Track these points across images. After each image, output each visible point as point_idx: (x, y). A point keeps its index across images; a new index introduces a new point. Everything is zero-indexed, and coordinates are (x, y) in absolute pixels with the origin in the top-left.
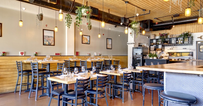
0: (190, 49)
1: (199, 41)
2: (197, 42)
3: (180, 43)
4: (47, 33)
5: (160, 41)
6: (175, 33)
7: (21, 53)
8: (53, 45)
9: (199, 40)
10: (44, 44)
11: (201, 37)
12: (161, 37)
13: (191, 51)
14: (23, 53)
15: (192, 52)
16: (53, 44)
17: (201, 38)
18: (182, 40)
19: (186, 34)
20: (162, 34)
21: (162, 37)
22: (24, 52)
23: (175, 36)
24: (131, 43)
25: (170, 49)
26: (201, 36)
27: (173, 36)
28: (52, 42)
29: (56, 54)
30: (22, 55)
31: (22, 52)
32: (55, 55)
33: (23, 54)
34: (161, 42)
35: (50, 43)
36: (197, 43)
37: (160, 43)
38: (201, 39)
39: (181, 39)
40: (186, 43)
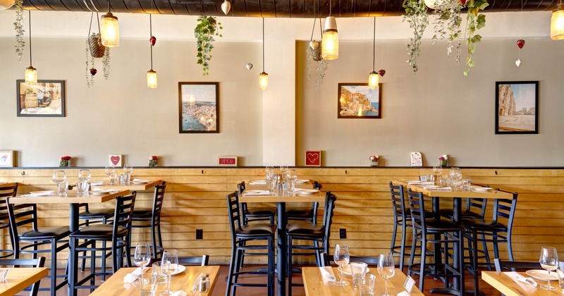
4: (190, 95)
7: (113, 158)
8: (215, 129)
10: (184, 129)
14: (117, 158)
16: (213, 127)
22: (120, 156)
28: (208, 120)
29: (221, 161)
30: (115, 163)
31: (115, 156)
32: (217, 164)
33: (118, 161)
35: (204, 124)
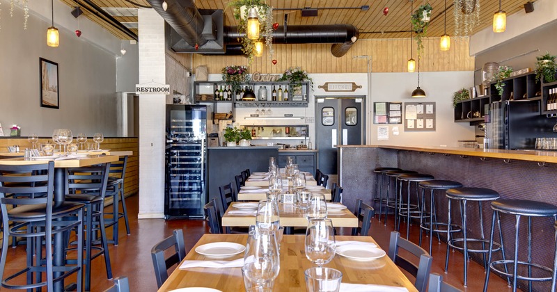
0: (302, 118)
1: (321, 97)
2: (317, 98)
3: (280, 100)
5: (225, 90)
6: (263, 67)
9: (322, 92)
11: (327, 87)
12: (229, 77)
13: (303, 123)
15: (307, 126)
17: (325, 87)
18: (286, 91)
19: (296, 73)
20: (232, 69)
21: (232, 77)
23: (267, 77)
24: (155, 90)
25: (251, 116)
26: (327, 84)
27: (263, 79)
34: (229, 93)
36: (316, 102)
37: (225, 97)
38: (327, 90)
39: (283, 87)
40: (297, 100)
